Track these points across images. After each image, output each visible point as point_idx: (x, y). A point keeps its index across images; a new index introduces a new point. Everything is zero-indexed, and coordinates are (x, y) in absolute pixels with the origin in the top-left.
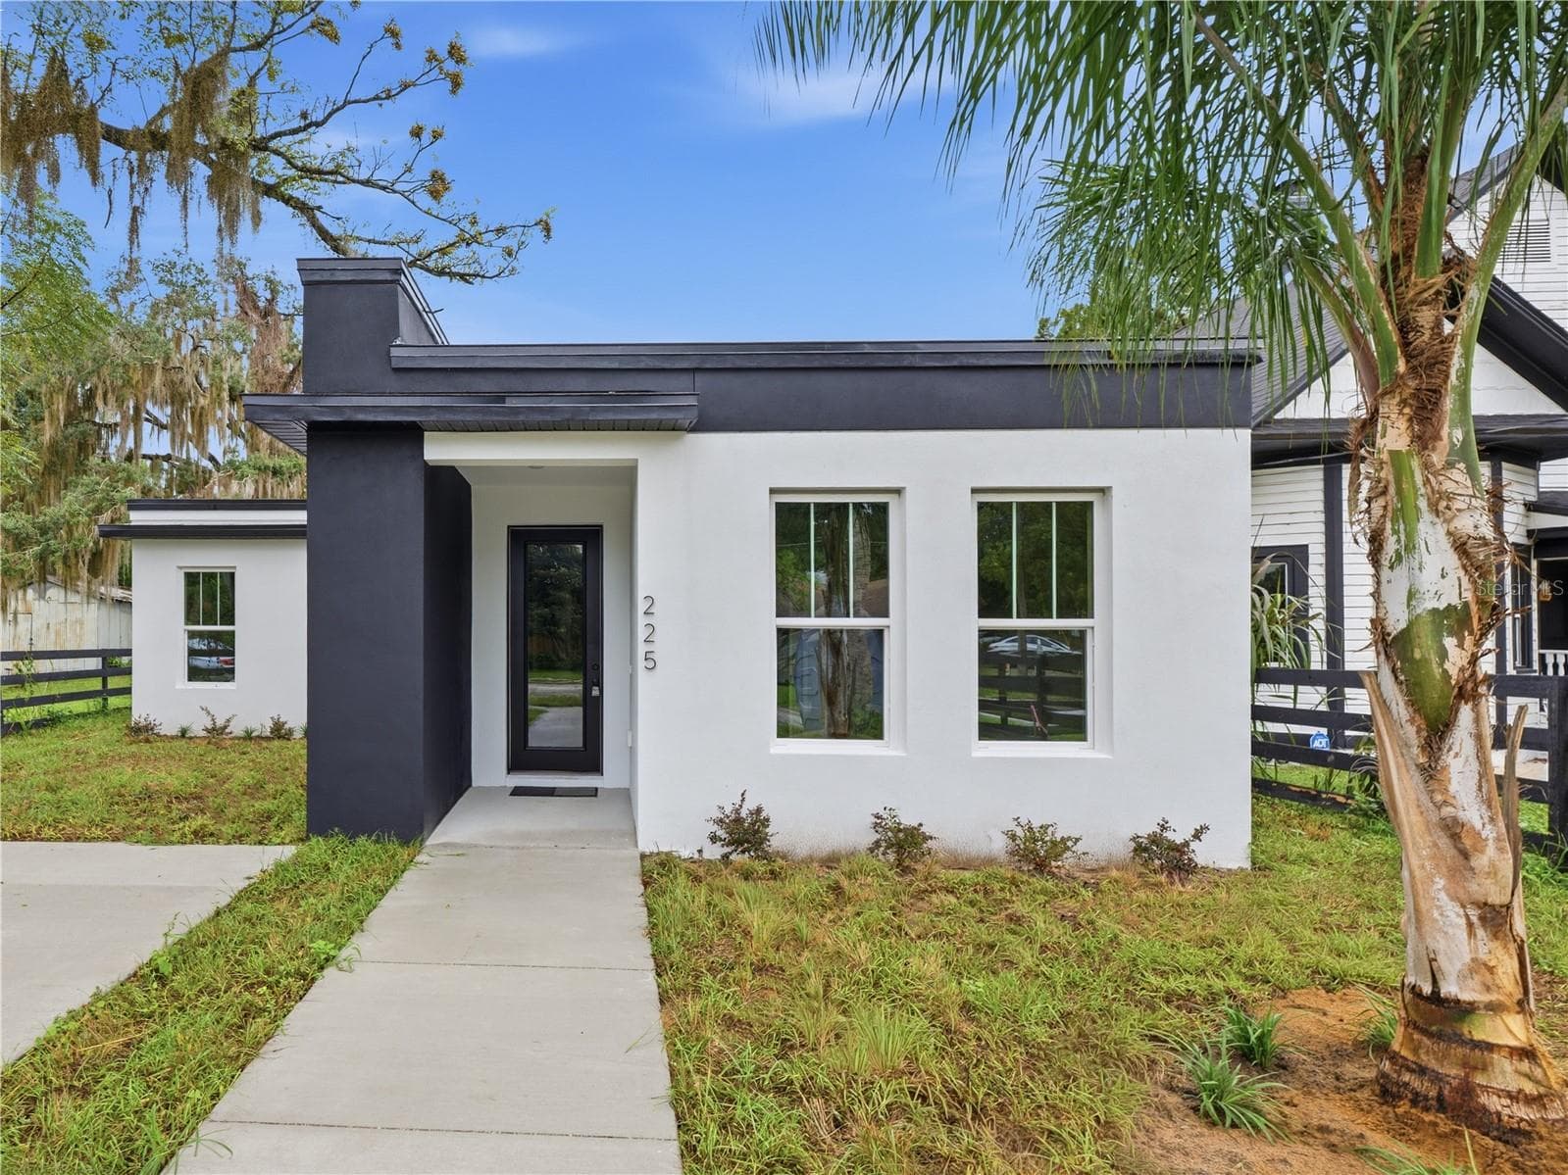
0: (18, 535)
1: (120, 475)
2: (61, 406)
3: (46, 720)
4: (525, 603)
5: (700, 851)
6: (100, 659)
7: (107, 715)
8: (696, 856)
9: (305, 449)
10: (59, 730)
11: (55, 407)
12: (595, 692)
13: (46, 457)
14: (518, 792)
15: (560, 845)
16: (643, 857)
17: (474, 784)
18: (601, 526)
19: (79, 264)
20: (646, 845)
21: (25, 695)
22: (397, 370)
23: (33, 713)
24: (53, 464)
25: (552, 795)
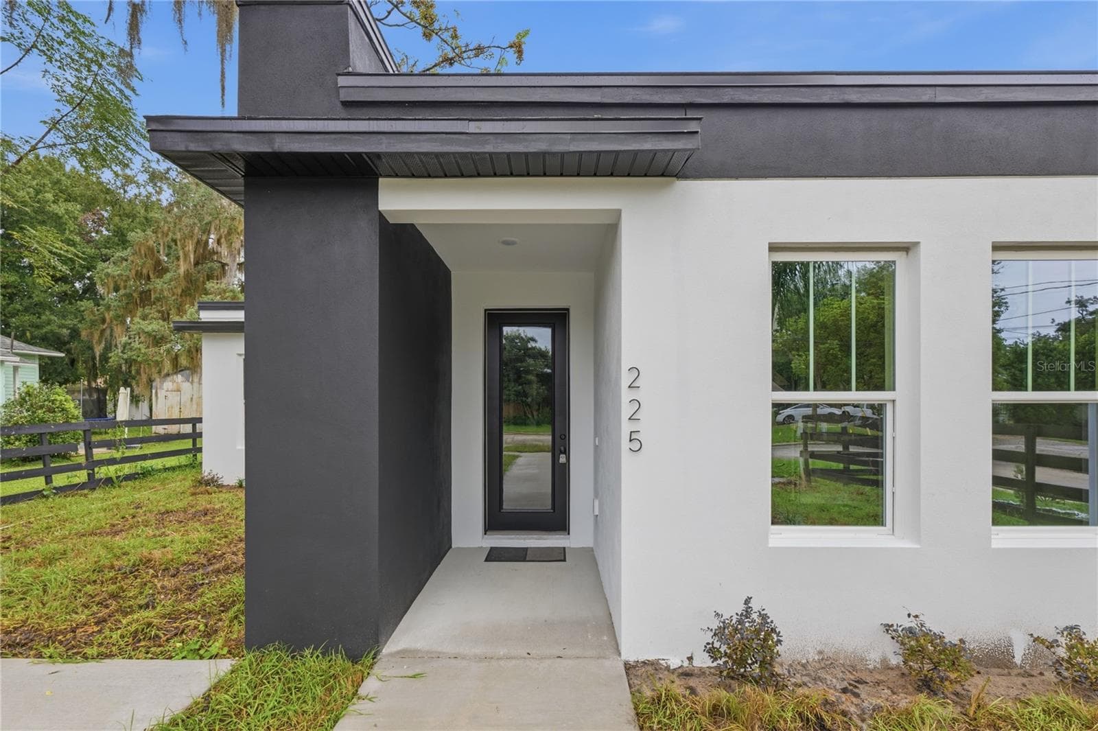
0: (155, 336)
1: (227, 294)
2: (191, 248)
3: (138, 474)
4: (501, 381)
5: (690, 659)
6: (191, 425)
7: (194, 467)
8: (686, 664)
9: (243, 198)
10: (147, 483)
11: (187, 249)
12: (563, 459)
13: (184, 284)
14: (495, 555)
15: (533, 652)
16: (629, 668)
17: (453, 546)
18: (568, 310)
19: (128, 92)
20: (630, 653)
21: (117, 455)
22: (347, 104)
23: (127, 469)
24: (189, 289)
25: (524, 560)
